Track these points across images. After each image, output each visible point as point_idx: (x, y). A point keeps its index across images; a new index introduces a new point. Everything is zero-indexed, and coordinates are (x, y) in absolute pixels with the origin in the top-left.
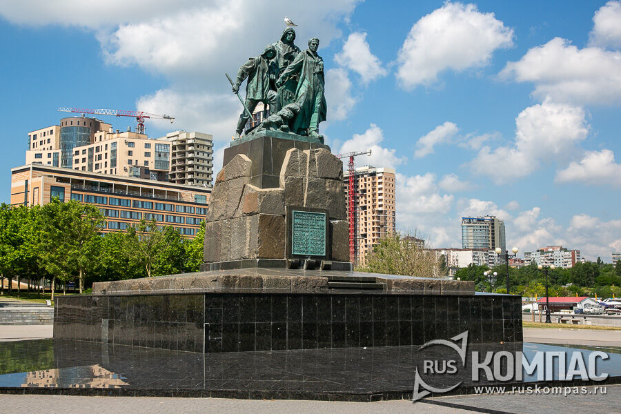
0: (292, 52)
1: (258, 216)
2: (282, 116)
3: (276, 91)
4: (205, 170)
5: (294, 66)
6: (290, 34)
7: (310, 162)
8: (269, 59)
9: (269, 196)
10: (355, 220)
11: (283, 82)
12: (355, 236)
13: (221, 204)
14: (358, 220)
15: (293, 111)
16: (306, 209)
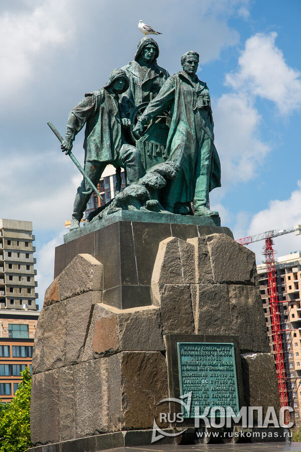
0: (155, 78)
1: (120, 356)
2: (147, 185)
3: (134, 144)
4: (24, 282)
5: (161, 101)
6: (149, 49)
7: (200, 258)
8: (117, 93)
9: (136, 320)
10: (284, 346)
11: (144, 128)
12: (287, 374)
13: (56, 340)
14: (289, 347)
15: (165, 175)
16: (200, 338)
